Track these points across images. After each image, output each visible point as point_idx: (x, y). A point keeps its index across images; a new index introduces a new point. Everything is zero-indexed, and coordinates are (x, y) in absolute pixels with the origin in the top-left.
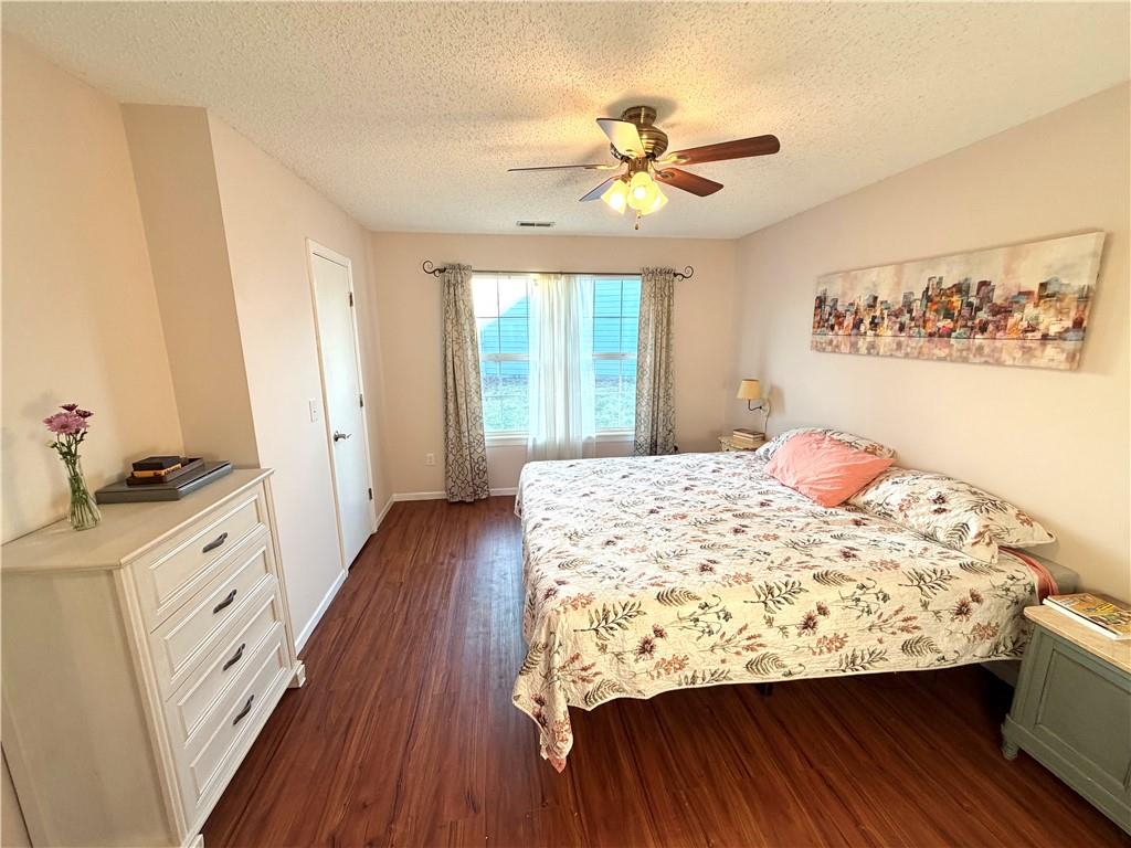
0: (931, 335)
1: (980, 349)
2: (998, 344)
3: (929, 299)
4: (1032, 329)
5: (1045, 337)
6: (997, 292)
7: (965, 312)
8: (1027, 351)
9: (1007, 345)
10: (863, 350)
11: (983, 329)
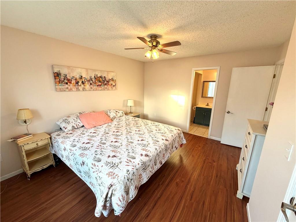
0: (98, 86)
1: (106, 88)
2: (108, 87)
3: (96, 78)
4: (112, 85)
5: (113, 86)
6: (107, 79)
7: (103, 81)
8: (112, 88)
9: (110, 87)
10: (81, 90)
11: (106, 85)
